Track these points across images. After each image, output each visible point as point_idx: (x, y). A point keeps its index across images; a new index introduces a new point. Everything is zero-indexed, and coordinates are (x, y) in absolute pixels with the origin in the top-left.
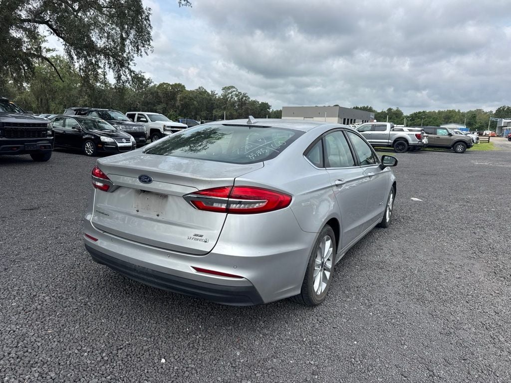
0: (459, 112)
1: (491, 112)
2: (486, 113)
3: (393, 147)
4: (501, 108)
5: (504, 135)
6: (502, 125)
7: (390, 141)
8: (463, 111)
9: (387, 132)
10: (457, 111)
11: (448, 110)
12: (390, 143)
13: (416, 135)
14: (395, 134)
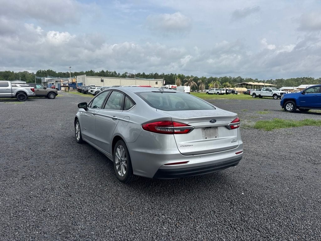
0: (13, 72)
1: (33, 73)
2: (30, 74)
3: (16, 97)
4: (39, 71)
5: (49, 87)
6: (45, 81)
7: (13, 94)
8: (16, 72)
9: (9, 87)
10: (12, 72)
11: (5, 71)
12: (13, 95)
13: (31, 89)
14: (16, 89)
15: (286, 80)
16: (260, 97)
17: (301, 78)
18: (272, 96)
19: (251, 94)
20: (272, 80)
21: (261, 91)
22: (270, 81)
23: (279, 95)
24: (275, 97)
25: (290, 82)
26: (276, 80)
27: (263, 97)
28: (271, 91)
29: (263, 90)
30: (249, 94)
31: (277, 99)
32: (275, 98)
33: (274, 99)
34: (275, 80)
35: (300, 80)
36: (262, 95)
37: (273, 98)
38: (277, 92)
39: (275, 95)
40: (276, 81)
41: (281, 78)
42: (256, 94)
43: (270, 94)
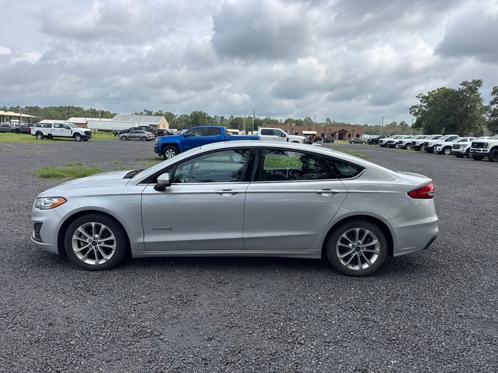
15: (43, 109)
16: (50, 137)
17: (66, 107)
18: (72, 135)
19: (33, 132)
20: (18, 107)
21: (51, 127)
22: (16, 108)
23: (84, 134)
24: (78, 138)
25: (51, 112)
26: (26, 107)
27: (54, 138)
28: (70, 128)
29: (54, 127)
30: (30, 134)
31: (80, 141)
32: (78, 140)
33: (76, 140)
34: (24, 107)
35: (65, 110)
36: (54, 134)
37: (74, 139)
38: (80, 131)
39: (76, 134)
40: (27, 110)
41: (35, 106)
42: (42, 133)
43: (68, 133)
